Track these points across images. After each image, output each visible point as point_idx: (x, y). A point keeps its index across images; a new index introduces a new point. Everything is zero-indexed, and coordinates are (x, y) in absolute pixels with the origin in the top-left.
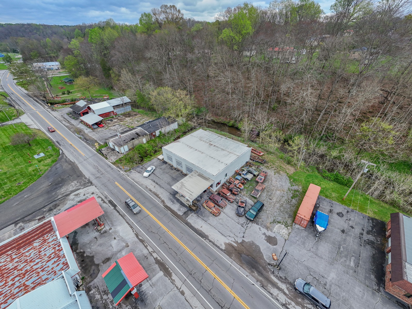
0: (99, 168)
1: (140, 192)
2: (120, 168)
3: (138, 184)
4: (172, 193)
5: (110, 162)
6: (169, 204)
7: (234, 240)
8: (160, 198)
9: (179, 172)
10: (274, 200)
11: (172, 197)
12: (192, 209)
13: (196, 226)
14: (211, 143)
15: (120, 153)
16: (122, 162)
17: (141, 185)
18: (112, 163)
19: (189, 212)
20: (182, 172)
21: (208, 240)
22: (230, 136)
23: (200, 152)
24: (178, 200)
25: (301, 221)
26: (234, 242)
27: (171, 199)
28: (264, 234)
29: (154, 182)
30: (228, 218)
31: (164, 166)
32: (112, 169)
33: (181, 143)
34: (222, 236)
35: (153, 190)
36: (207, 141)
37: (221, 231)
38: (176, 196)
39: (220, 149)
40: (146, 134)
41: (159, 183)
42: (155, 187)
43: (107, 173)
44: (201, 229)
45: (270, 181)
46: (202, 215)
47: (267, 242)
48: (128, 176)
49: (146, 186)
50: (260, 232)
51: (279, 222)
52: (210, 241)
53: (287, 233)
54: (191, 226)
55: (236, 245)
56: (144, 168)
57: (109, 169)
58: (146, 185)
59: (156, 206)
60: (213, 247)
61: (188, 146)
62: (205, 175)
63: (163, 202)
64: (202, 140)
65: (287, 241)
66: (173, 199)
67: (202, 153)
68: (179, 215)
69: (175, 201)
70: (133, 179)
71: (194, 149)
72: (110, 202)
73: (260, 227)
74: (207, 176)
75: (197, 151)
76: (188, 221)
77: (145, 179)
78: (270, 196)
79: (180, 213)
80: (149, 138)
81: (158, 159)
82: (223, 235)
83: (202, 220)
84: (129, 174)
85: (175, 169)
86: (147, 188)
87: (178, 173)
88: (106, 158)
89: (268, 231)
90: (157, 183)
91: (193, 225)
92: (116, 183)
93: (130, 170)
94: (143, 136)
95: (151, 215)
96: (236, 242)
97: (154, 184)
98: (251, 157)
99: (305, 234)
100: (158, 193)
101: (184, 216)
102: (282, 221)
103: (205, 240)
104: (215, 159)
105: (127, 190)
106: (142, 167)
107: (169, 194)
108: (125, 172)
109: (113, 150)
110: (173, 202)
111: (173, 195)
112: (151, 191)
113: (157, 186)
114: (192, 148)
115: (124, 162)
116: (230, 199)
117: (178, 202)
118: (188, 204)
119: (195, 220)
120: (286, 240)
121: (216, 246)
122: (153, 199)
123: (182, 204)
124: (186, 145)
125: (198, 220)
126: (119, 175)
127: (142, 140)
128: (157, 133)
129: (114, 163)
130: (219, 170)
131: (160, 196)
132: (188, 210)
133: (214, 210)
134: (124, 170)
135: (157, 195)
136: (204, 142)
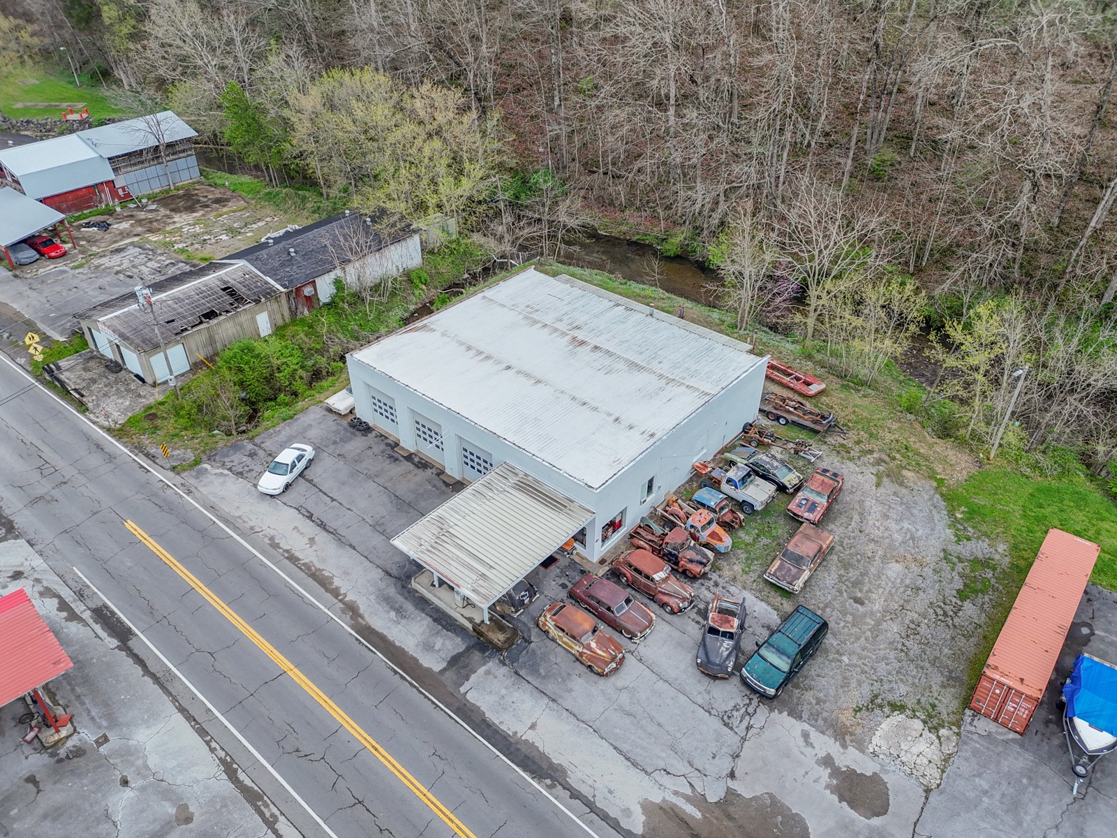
0: (48, 454)
1: (243, 565)
2: (147, 455)
3: (236, 528)
4: (394, 572)
5: (102, 427)
6: (381, 620)
7: (689, 791)
8: (336, 593)
9: (429, 471)
10: (877, 604)
11: (392, 591)
12: (491, 642)
13: (508, 724)
14: (581, 335)
15: (149, 380)
16: (156, 428)
17: (250, 533)
18: (109, 430)
19: (477, 655)
20: (441, 472)
21: (567, 787)
22: (666, 304)
23: (527, 375)
24: (422, 603)
25: (1004, 702)
26: (688, 799)
27: (387, 600)
28: (827, 761)
29: (310, 517)
30: (661, 685)
31: (358, 443)
32: (111, 458)
33: (437, 335)
34: (633, 771)
35: (307, 555)
36: (563, 326)
37: (625, 747)
38: (414, 584)
39: (621, 366)
40: (270, 294)
41: (332, 525)
42: (312, 540)
43: (84, 481)
44: (530, 736)
45: (856, 517)
46: (534, 670)
47: (841, 799)
48: (189, 492)
49: (272, 539)
50: (808, 750)
51: (897, 707)
52: (575, 795)
53: (936, 758)
54: (484, 721)
55: (698, 815)
56: (261, 453)
57: (95, 460)
58: (272, 532)
59: (316, 628)
60: (590, 823)
62: (549, 485)
63: (352, 610)
64: (536, 322)
65: (933, 798)
66: (400, 599)
67: (538, 382)
68: (429, 670)
69: (409, 607)
70: (212, 508)
71: (499, 362)
72: (103, 616)
73: (806, 727)
74: (560, 491)
75: (511, 372)
76: (469, 696)
77: (264, 506)
78: (857, 584)
79: (433, 663)
80: (287, 313)
81: (330, 410)
82: (635, 764)
83: (536, 693)
84: (192, 481)
85: (409, 457)
86: (275, 546)
87: (422, 475)
88: (82, 407)
89: (844, 746)
90: (322, 526)
91: (491, 716)
92: (130, 525)
93: (197, 462)
94: (258, 301)
95: (297, 675)
96: (699, 800)
97: (310, 528)
98: (764, 400)
99: (1018, 760)
100: (329, 570)
101: (448, 674)
102: (911, 702)
103: (549, 787)
104: (596, 409)
105: (182, 560)
106: (250, 446)
107: (378, 574)
108: (171, 474)
109: (116, 367)
110: (399, 611)
111: (398, 578)
112: (293, 559)
113: (322, 537)
114: (488, 358)
115: (170, 425)
116: (665, 599)
117: (423, 610)
118: (470, 620)
119: (503, 691)
120: (928, 791)
121: (605, 817)
122: (302, 597)
123: (443, 620)
124: (461, 343)
125: (516, 694)
126: (145, 486)
127: (254, 320)
128: (325, 288)
129: (119, 433)
130: (618, 461)
131: (337, 582)
132: (468, 649)
133: (593, 645)
134: (168, 466)
135: (323, 582)
136: (546, 330)
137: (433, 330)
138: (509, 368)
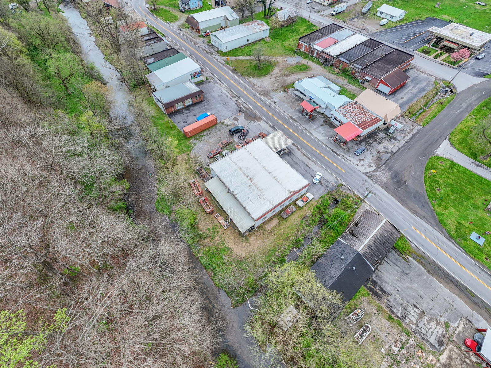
1: (319, 160)
4: (292, 154)
5: (367, 203)
6: (294, 147)
8: (302, 153)
10: (218, 136)
11: (292, 151)
14: (249, 183)
16: (353, 200)
18: (364, 201)
23: (266, 170)
29: (310, 168)
30: (254, 132)
32: (358, 191)
33: (287, 189)
35: (308, 160)
36: (253, 187)
41: (305, 165)
43: (360, 185)
48: (336, 178)
51: (226, 125)
53: (225, 120)
56: (325, 186)
59: (304, 148)
61: (279, 182)
63: (299, 150)
64: (260, 190)
67: (264, 167)
70: (330, 173)
71: (272, 175)
75: (269, 171)
78: (219, 140)
84: (337, 181)
86: (314, 163)
90: (307, 166)
92: (343, 171)
93: (338, 187)
96: (254, 121)
104: (254, 157)
105: (330, 162)
107: (295, 154)
112: (310, 160)
113: (307, 163)
114: (274, 177)
131: (302, 154)
134: (344, 186)
135: (304, 155)
136: (258, 186)
137: (288, 191)
138: (270, 173)
